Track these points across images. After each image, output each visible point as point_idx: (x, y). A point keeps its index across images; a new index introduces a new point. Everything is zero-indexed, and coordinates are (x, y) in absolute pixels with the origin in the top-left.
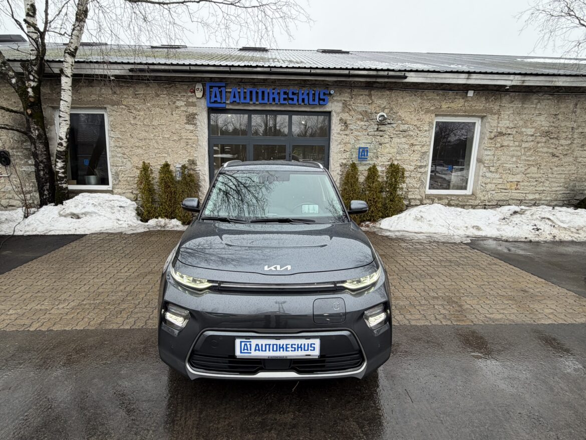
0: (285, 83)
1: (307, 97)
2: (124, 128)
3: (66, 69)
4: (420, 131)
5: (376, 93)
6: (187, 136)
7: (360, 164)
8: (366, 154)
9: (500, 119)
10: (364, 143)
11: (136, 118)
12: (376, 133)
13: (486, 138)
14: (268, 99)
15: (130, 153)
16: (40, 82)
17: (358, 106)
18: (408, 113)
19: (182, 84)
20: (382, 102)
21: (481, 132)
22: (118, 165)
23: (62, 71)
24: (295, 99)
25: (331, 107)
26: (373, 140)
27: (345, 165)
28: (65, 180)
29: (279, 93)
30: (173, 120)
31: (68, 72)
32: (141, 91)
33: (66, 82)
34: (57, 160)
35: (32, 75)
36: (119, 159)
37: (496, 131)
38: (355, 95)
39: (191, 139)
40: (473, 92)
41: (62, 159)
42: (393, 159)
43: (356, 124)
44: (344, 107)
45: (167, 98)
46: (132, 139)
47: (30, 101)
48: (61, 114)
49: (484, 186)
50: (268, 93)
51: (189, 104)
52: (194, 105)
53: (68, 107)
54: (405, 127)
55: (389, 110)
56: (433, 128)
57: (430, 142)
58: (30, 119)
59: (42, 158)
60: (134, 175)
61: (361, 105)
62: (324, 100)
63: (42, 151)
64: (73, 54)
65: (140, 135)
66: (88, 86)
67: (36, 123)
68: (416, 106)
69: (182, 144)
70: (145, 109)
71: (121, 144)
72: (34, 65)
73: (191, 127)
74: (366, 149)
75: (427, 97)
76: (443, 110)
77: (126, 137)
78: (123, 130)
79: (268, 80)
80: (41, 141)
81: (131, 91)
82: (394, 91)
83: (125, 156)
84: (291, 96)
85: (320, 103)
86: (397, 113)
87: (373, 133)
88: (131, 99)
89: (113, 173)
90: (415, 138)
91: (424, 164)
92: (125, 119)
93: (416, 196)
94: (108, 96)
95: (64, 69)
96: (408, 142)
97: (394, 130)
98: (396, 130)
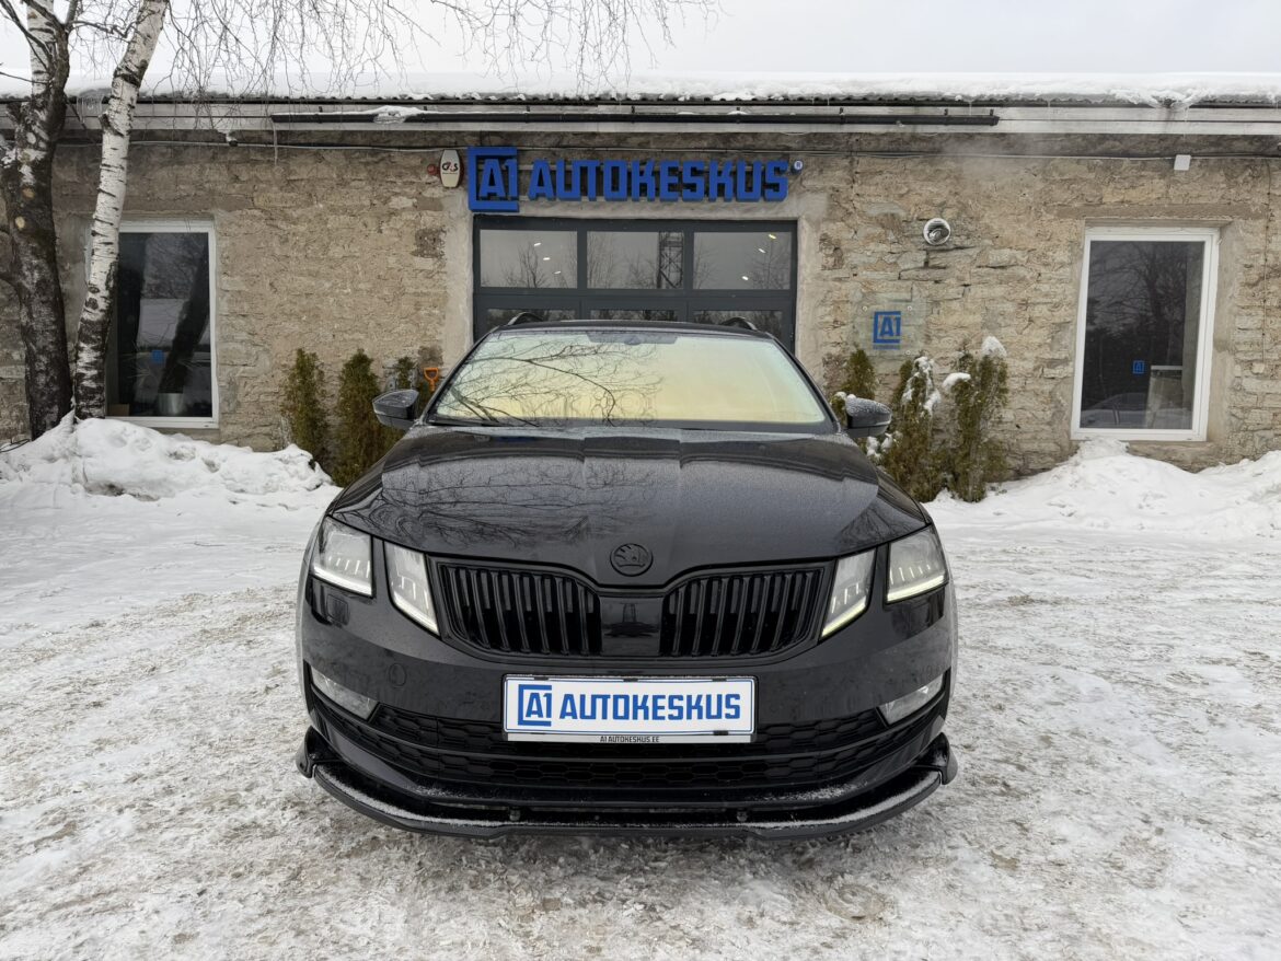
0: (674, 145)
1: (732, 179)
2: (257, 266)
3: (117, 115)
4: (1046, 265)
5: (920, 167)
6: (418, 288)
7: (881, 357)
8: (894, 329)
9: (1271, 231)
10: (890, 300)
11: (287, 240)
12: (922, 273)
13: (1236, 284)
14: (629, 189)
15: (268, 330)
16: (51, 147)
17: (870, 203)
18: (1011, 217)
19: (407, 154)
20: (935, 190)
21: (1220, 267)
22: (235, 362)
23: (105, 121)
24: (700, 187)
25: (797, 207)
26: (915, 293)
27: (839, 360)
28: (98, 396)
29: (656, 174)
30: (380, 244)
31: (121, 121)
32: (303, 168)
33: (113, 149)
34: (82, 345)
35: (33, 132)
36: (239, 346)
37: (1262, 262)
38: (863, 174)
39: (425, 294)
40: (1189, 157)
41: (94, 341)
42: (974, 342)
43: (865, 253)
44: (832, 207)
45: (369, 188)
46: (275, 296)
47: (25, 197)
48: (98, 227)
49: (1240, 414)
50: (629, 174)
51: (423, 205)
52: (436, 205)
53: (116, 209)
54: (1005, 255)
55: (957, 210)
56: (1081, 257)
57: (1077, 295)
58: (22, 243)
59: (46, 341)
60: (277, 389)
61: (879, 199)
62: (775, 187)
63: (45, 324)
64: (134, 79)
65: (296, 285)
66: (170, 163)
67: (35, 253)
68: (1031, 199)
69: (403, 307)
70: (312, 217)
71: (246, 306)
72: (40, 109)
73: (428, 264)
74: (895, 316)
75: (1061, 174)
76: (1108, 210)
77: (261, 291)
78: (254, 271)
79: (629, 140)
80: (44, 298)
81: (278, 171)
82: (967, 160)
83: (256, 339)
84: (688, 179)
85: (768, 195)
86: (978, 219)
87: (914, 273)
88: (276, 193)
89: (223, 384)
90: (1033, 286)
91: (1063, 356)
92: (259, 244)
93: (1043, 445)
94: (220, 187)
95: (112, 115)
96: (1013, 296)
97: (972, 263)
98: (977, 264)
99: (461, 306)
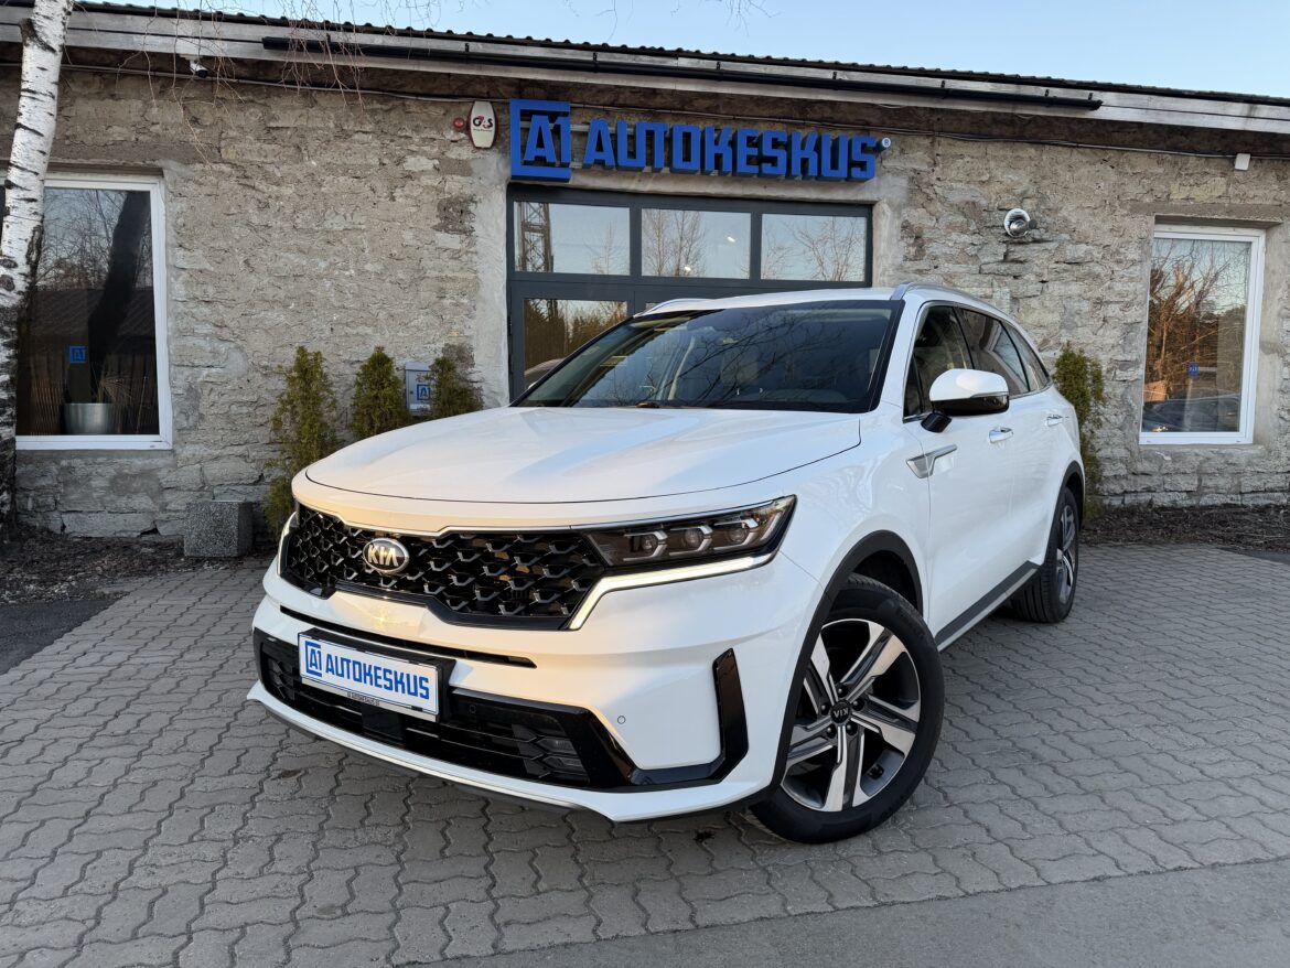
0: (746, 112)
2: (225, 238)
3: (47, 22)
4: (1119, 262)
5: (1001, 152)
6: (441, 271)
11: (267, 205)
12: (1003, 267)
13: (1284, 286)
14: (702, 157)
15: (242, 320)
17: (951, 189)
18: (1087, 211)
19: (425, 104)
20: (1016, 178)
21: (1266, 268)
22: (196, 362)
23: (29, 29)
25: (878, 188)
26: (996, 289)
28: (10, 411)
30: (392, 215)
31: (50, 30)
32: (289, 113)
33: (38, 67)
36: (202, 343)
38: (943, 156)
39: (453, 279)
40: (1248, 156)
41: (8, 336)
42: (1052, 343)
43: (947, 243)
44: (912, 191)
45: (376, 143)
46: (252, 277)
48: (14, 175)
50: (703, 142)
51: (446, 167)
52: (463, 168)
53: (44, 153)
54: (1081, 251)
55: (1036, 201)
60: (255, 398)
61: (959, 185)
62: (862, 165)
65: (280, 263)
66: (99, 96)
68: (1106, 192)
69: (422, 294)
70: (301, 178)
71: (211, 291)
73: (452, 241)
75: (1133, 167)
76: (1175, 208)
77: (231, 270)
78: (216, 245)
79: (696, 103)
81: (253, 115)
82: (1047, 147)
83: (225, 333)
84: (768, 151)
85: (853, 175)
86: (1056, 211)
87: (995, 266)
88: (251, 144)
89: (180, 392)
90: (1107, 285)
91: (1134, 357)
92: (229, 208)
93: (1115, 450)
94: (173, 132)
95: (39, 22)
96: (1089, 294)
97: (1049, 260)
98: (1056, 259)
99: (496, 295)
